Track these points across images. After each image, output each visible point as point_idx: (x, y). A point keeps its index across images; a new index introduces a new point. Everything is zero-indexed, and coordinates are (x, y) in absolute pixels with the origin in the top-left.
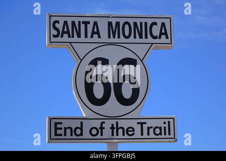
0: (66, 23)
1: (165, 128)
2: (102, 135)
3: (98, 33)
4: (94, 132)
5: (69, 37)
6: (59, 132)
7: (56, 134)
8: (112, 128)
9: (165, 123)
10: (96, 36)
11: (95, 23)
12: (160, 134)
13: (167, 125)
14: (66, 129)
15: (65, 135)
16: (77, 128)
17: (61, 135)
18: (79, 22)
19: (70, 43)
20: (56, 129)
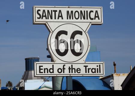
0: (44, 11)
1: (97, 69)
2: (64, 72)
3: (62, 16)
4: (60, 71)
5: (46, 18)
6: (41, 71)
7: (40, 72)
8: (69, 69)
9: (97, 66)
10: (60, 18)
11: (60, 11)
12: (95, 72)
13: (98, 67)
14: (45, 69)
15: (45, 72)
16: (50, 69)
17: (42, 73)
18: (52, 11)
19: (47, 22)
20: (40, 69)
